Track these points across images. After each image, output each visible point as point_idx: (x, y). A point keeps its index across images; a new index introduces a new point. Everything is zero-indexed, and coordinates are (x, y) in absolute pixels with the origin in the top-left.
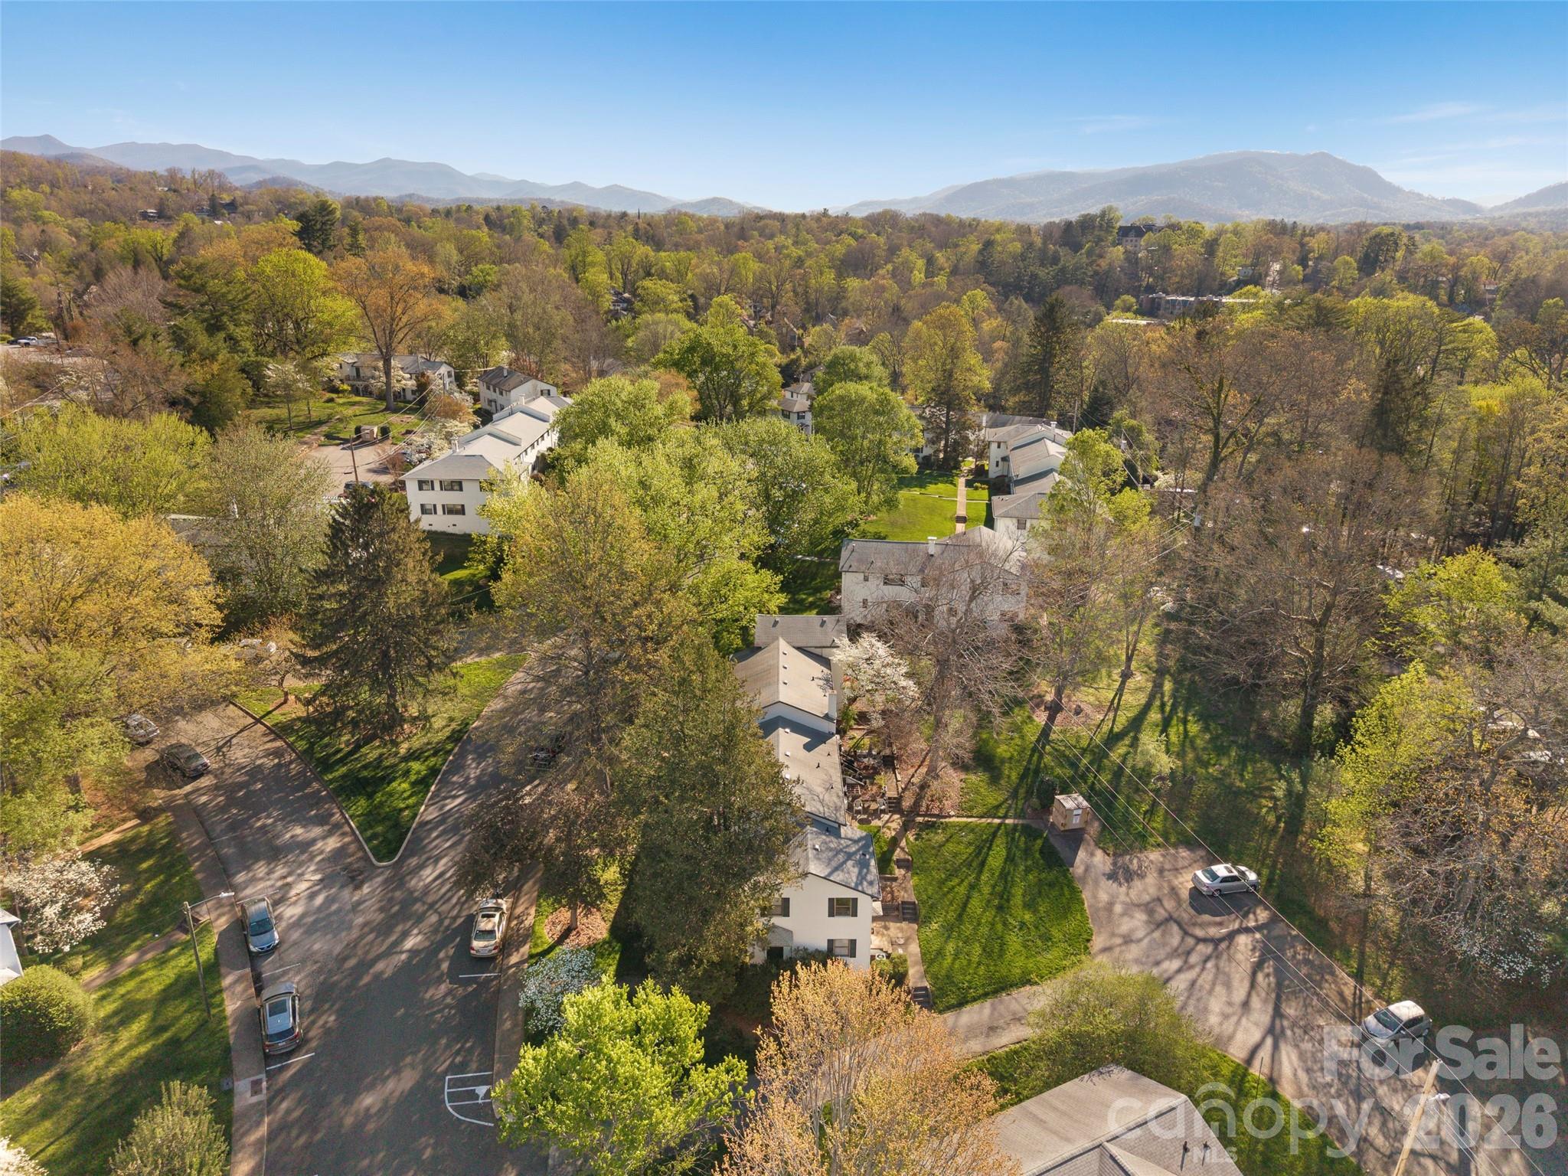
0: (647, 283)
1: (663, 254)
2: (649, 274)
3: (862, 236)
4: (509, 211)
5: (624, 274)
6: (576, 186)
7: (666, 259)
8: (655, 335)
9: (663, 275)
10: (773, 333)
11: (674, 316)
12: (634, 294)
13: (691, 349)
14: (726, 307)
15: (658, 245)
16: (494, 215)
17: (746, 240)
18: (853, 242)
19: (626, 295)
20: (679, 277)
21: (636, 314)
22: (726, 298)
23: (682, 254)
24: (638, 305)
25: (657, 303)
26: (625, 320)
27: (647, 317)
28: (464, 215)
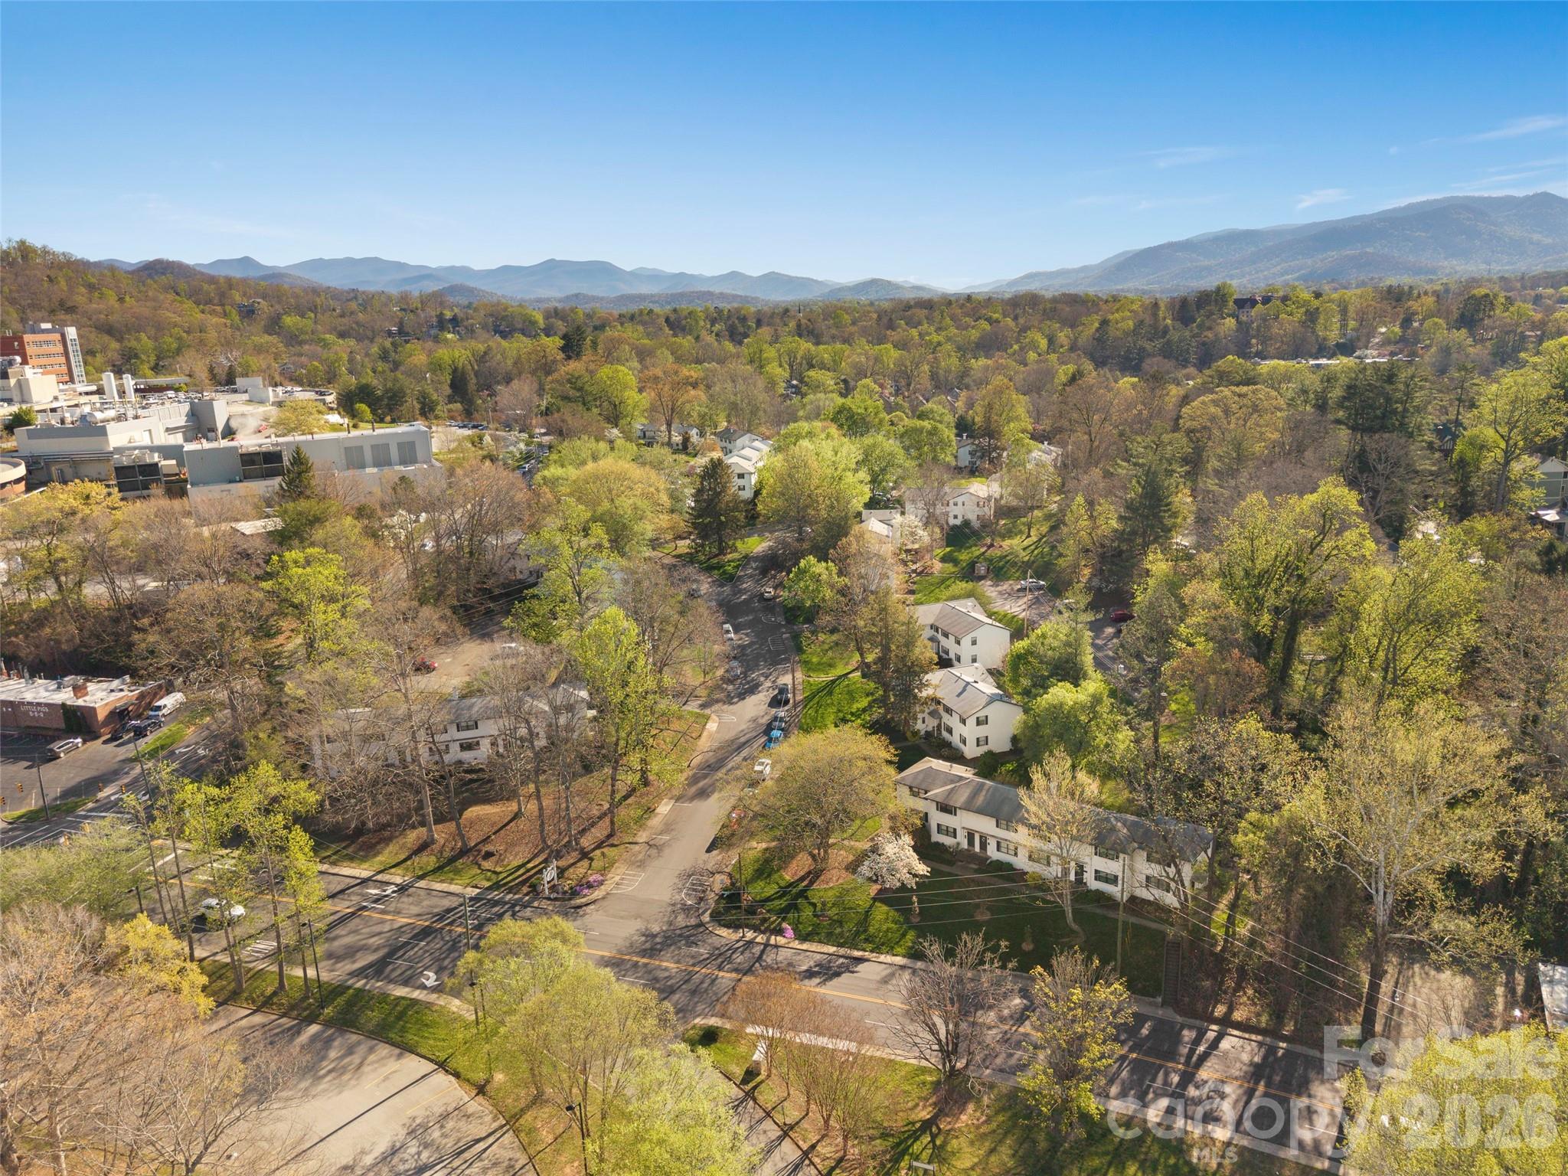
0: (812, 373)
1: (821, 347)
2: (811, 366)
3: (997, 321)
4: (685, 313)
5: (791, 366)
6: (734, 275)
7: (824, 352)
8: (818, 407)
9: (823, 366)
10: (906, 405)
11: (830, 395)
12: (801, 381)
13: (839, 412)
14: (867, 386)
15: (817, 340)
16: (673, 317)
17: (893, 329)
18: (988, 327)
19: (795, 382)
20: (833, 367)
21: (803, 395)
22: (867, 381)
23: (838, 346)
24: (804, 389)
25: (817, 387)
26: (796, 399)
27: (811, 397)
28: (646, 318)
